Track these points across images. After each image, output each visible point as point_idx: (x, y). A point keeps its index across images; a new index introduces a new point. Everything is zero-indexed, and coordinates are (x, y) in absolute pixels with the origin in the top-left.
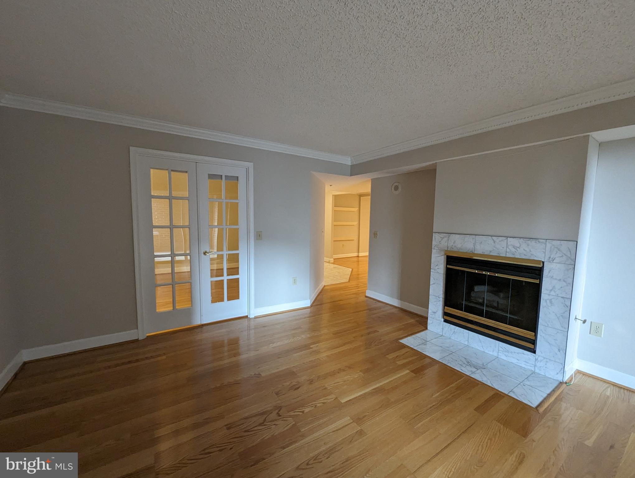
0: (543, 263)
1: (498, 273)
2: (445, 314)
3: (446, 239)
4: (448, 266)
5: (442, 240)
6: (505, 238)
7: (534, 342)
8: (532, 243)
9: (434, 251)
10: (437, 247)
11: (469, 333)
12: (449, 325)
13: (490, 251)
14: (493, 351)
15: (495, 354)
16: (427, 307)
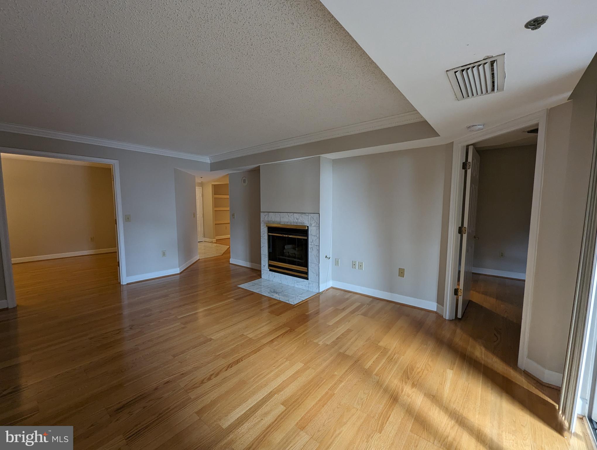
0: (308, 227)
1: (291, 235)
2: (270, 265)
3: (267, 216)
4: (269, 234)
5: (265, 217)
6: (293, 214)
7: (307, 273)
8: (303, 215)
9: (262, 225)
10: (263, 222)
11: (281, 275)
12: (272, 272)
13: (287, 222)
14: (292, 284)
15: (293, 285)
16: (260, 263)
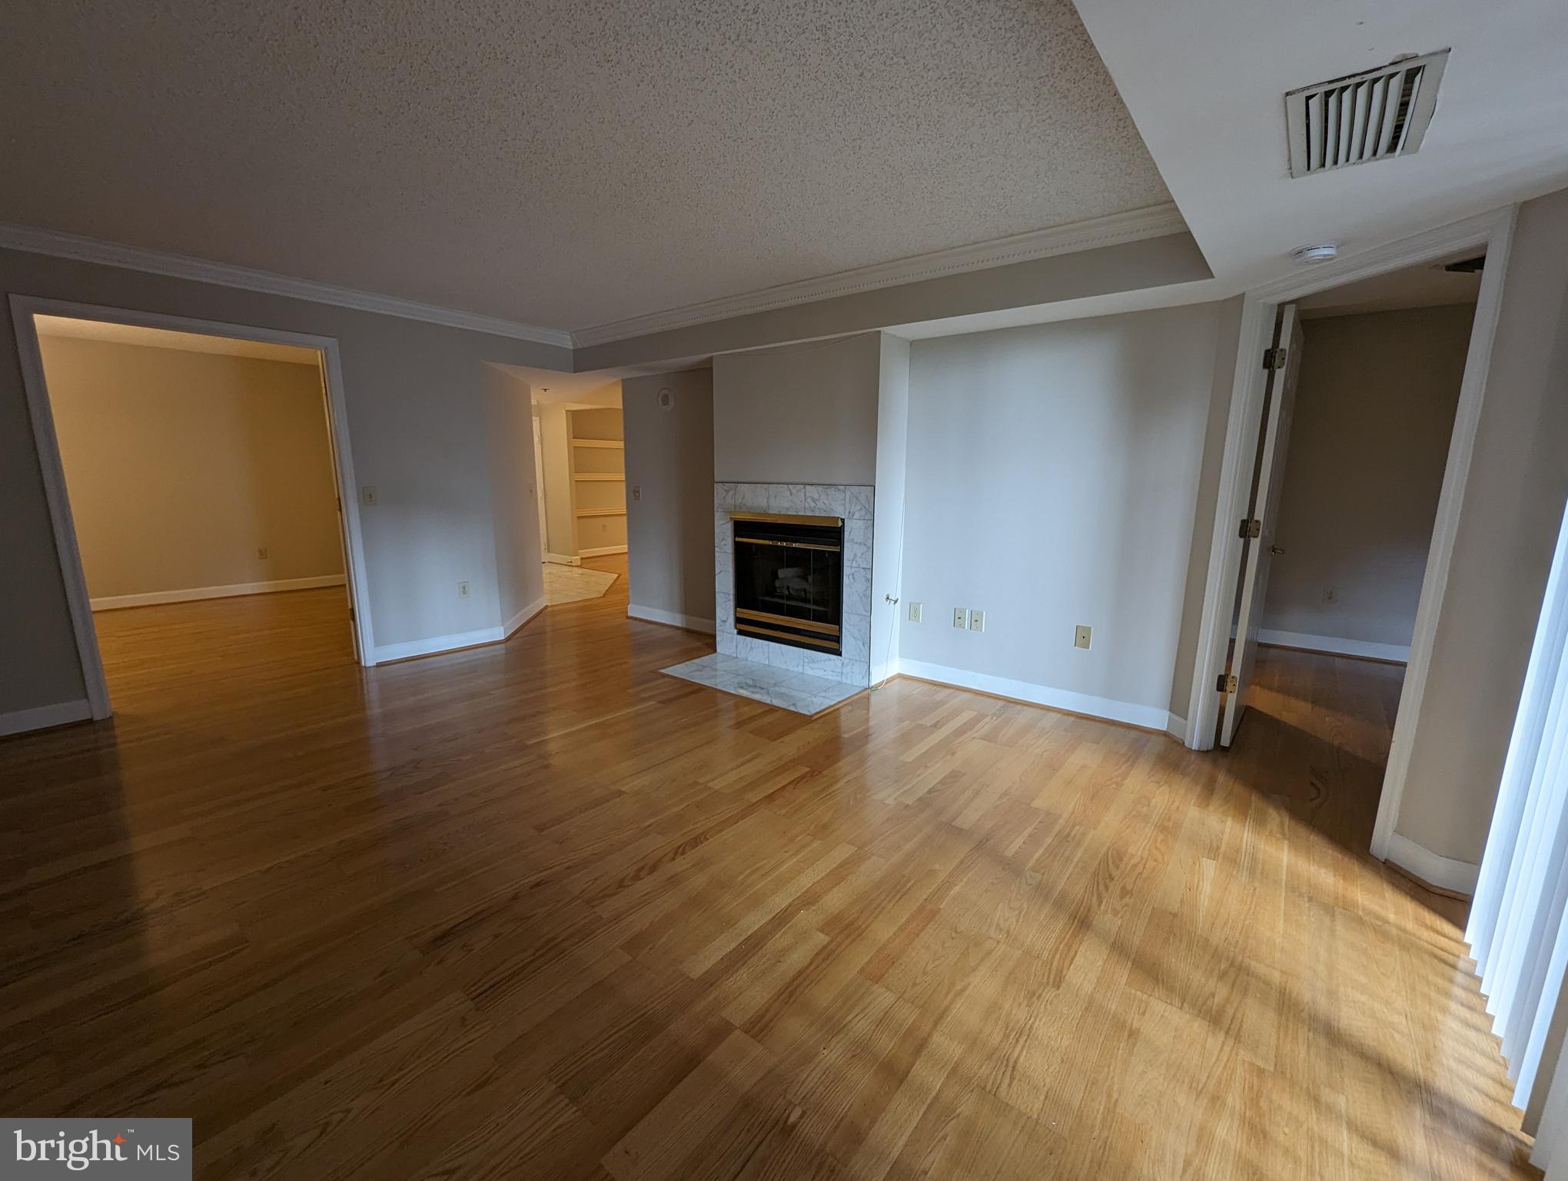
0: (843, 520)
1: (796, 542)
2: (739, 620)
3: (731, 493)
4: (737, 539)
5: (727, 494)
6: (802, 486)
7: (838, 639)
8: (832, 491)
9: (717, 515)
10: (721, 508)
11: (768, 645)
12: (744, 637)
13: (787, 509)
14: (798, 666)
15: (800, 669)
16: (713, 617)
